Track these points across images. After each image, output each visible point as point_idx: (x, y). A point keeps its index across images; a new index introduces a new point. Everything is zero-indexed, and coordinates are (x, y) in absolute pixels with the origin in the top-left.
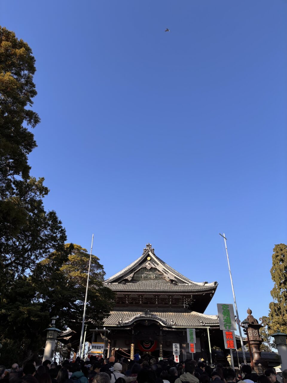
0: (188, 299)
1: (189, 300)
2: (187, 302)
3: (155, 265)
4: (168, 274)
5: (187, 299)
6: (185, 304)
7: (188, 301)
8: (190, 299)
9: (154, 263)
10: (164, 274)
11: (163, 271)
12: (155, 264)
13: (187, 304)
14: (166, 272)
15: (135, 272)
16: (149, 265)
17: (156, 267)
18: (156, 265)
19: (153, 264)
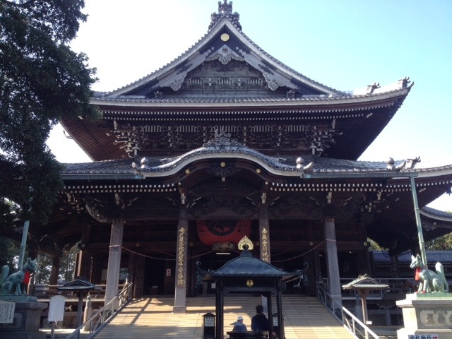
0: (323, 133)
1: (326, 133)
2: (319, 139)
3: (240, 54)
4: (276, 74)
5: (320, 133)
6: (316, 145)
7: (322, 139)
8: (329, 133)
9: (237, 48)
10: (265, 74)
11: (263, 68)
12: (241, 51)
13: (319, 145)
14: (270, 69)
15: (189, 70)
16: (225, 55)
17: (243, 57)
18: (244, 54)
19: (237, 52)
